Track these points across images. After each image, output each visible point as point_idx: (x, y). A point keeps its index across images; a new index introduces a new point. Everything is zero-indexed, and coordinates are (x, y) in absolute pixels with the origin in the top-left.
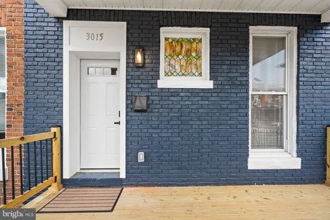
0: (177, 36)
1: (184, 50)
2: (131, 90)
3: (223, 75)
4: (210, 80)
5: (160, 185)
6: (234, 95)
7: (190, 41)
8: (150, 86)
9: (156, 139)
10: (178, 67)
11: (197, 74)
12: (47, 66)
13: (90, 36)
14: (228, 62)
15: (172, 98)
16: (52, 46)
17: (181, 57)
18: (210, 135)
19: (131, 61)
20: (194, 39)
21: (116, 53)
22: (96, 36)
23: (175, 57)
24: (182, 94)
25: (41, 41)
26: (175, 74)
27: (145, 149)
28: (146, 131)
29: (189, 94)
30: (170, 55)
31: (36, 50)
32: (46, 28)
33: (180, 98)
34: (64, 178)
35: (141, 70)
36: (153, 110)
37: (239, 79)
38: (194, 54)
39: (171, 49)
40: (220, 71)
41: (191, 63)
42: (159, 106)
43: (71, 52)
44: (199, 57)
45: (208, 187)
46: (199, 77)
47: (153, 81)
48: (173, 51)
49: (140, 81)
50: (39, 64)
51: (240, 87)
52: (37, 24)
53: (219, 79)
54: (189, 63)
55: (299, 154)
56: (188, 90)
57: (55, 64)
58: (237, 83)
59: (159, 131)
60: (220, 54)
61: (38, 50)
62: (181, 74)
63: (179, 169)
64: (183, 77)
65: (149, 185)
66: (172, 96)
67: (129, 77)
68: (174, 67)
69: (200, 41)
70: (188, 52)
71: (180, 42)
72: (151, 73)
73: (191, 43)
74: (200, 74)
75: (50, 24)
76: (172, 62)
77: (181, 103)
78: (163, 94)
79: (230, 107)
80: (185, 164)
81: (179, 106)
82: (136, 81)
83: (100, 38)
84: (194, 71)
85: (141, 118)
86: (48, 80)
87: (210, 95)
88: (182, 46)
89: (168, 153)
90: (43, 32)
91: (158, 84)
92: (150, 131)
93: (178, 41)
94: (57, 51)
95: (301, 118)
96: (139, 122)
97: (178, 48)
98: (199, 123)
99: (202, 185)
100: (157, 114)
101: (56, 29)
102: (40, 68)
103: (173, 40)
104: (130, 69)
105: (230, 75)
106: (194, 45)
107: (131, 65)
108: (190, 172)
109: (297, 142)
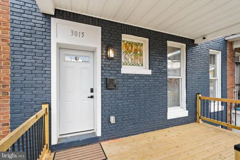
0: (130, 40)
1: (133, 49)
2: (105, 74)
3: (156, 67)
4: (149, 69)
5: (123, 137)
6: (161, 78)
7: (137, 44)
8: (117, 72)
9: (120, 107)
10: (130, 60)
11: (140, 65)
12: (35, 53)
13: (74, 33)
14: (158, 60)
15: (130, 80)
16: (39, 36)
17: (131, 53)
18: (150, 102)
19: (104, 54)
20: (139, 44)
21: (94, 48)
22: (78, 34)
23: (128, 53)
24: (135, 78)
25: (29, 31)
26: (128, 64)
27: (114, 114)
28: (114, 102)
29: (139, 78)
30: (125, 52)
31: (22, 38)
32: (33, 21)
33: (134, 80)
34: (52, 144)
35: (111, 61)
36: (119, 88)
37: (163, 69)
38: (139, 53)
39: (126, 48)
40: (154, 64)
41: (137, 58)
42: (122, 85)
43: (58, 44)
44: (141, 55)
45: (149, 133)
46: (142, 67)
47: (119, 69)
48: (127, 49)
49: (110, 69)
50: (27, 50)
51: (163, 74)
52: (25, 15)
53: (154, 69)
54: (136, 57)
55: (187, 109)
56: (138, 75)
57: (43, 52)
58: (163, 72)
59: (122, 101)
60: (154, 55)
61: (25, 38)
62: (131, 64)
63: (133, 124)
64: (133, 66)
65: (116, 138)
66: (130, 79)
67: (103, 66)
68: (128, 60)
69: (142, 45)
70: (136, 51)
71: (131, 44)
72: (117, 64)
73: (137, 45)
74: (142, 65)
75: (37, 18)
76: (127, 56)
77: (135, 83)
78: (124, 77)
79: (159, 85)
80: (137, 121)
81: (134, 85)
82: (108, 69)
83: (81, 35)
84: (139, 63)
85: (111, 93)
86: (36, 64)
87: (149, 78)
88: (132, 47)
89: (128, 115)
90: (31, 24)
91: (122, 71)
92: (117, 102)
93: (130, 43)
94: (45, 41)
95: (188, 90)
96: (109, 96)
97: (130, 48)
98: (144, 95)
99: (146, 132)
100: (121, 90)
101: (44, 23)
102: (27, 54)
103: (127, 42)
104: (104, 60)
105: (159, 67)
106: (139, 47)
107: (104, 57)
108: (140, 125)
109: (186, 103)
